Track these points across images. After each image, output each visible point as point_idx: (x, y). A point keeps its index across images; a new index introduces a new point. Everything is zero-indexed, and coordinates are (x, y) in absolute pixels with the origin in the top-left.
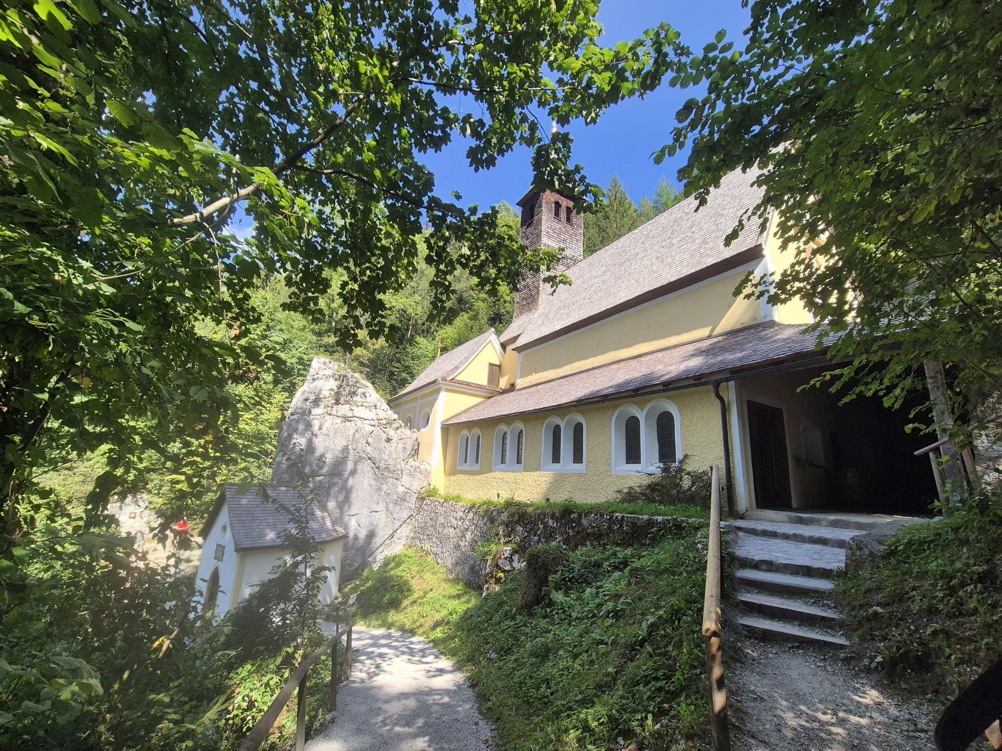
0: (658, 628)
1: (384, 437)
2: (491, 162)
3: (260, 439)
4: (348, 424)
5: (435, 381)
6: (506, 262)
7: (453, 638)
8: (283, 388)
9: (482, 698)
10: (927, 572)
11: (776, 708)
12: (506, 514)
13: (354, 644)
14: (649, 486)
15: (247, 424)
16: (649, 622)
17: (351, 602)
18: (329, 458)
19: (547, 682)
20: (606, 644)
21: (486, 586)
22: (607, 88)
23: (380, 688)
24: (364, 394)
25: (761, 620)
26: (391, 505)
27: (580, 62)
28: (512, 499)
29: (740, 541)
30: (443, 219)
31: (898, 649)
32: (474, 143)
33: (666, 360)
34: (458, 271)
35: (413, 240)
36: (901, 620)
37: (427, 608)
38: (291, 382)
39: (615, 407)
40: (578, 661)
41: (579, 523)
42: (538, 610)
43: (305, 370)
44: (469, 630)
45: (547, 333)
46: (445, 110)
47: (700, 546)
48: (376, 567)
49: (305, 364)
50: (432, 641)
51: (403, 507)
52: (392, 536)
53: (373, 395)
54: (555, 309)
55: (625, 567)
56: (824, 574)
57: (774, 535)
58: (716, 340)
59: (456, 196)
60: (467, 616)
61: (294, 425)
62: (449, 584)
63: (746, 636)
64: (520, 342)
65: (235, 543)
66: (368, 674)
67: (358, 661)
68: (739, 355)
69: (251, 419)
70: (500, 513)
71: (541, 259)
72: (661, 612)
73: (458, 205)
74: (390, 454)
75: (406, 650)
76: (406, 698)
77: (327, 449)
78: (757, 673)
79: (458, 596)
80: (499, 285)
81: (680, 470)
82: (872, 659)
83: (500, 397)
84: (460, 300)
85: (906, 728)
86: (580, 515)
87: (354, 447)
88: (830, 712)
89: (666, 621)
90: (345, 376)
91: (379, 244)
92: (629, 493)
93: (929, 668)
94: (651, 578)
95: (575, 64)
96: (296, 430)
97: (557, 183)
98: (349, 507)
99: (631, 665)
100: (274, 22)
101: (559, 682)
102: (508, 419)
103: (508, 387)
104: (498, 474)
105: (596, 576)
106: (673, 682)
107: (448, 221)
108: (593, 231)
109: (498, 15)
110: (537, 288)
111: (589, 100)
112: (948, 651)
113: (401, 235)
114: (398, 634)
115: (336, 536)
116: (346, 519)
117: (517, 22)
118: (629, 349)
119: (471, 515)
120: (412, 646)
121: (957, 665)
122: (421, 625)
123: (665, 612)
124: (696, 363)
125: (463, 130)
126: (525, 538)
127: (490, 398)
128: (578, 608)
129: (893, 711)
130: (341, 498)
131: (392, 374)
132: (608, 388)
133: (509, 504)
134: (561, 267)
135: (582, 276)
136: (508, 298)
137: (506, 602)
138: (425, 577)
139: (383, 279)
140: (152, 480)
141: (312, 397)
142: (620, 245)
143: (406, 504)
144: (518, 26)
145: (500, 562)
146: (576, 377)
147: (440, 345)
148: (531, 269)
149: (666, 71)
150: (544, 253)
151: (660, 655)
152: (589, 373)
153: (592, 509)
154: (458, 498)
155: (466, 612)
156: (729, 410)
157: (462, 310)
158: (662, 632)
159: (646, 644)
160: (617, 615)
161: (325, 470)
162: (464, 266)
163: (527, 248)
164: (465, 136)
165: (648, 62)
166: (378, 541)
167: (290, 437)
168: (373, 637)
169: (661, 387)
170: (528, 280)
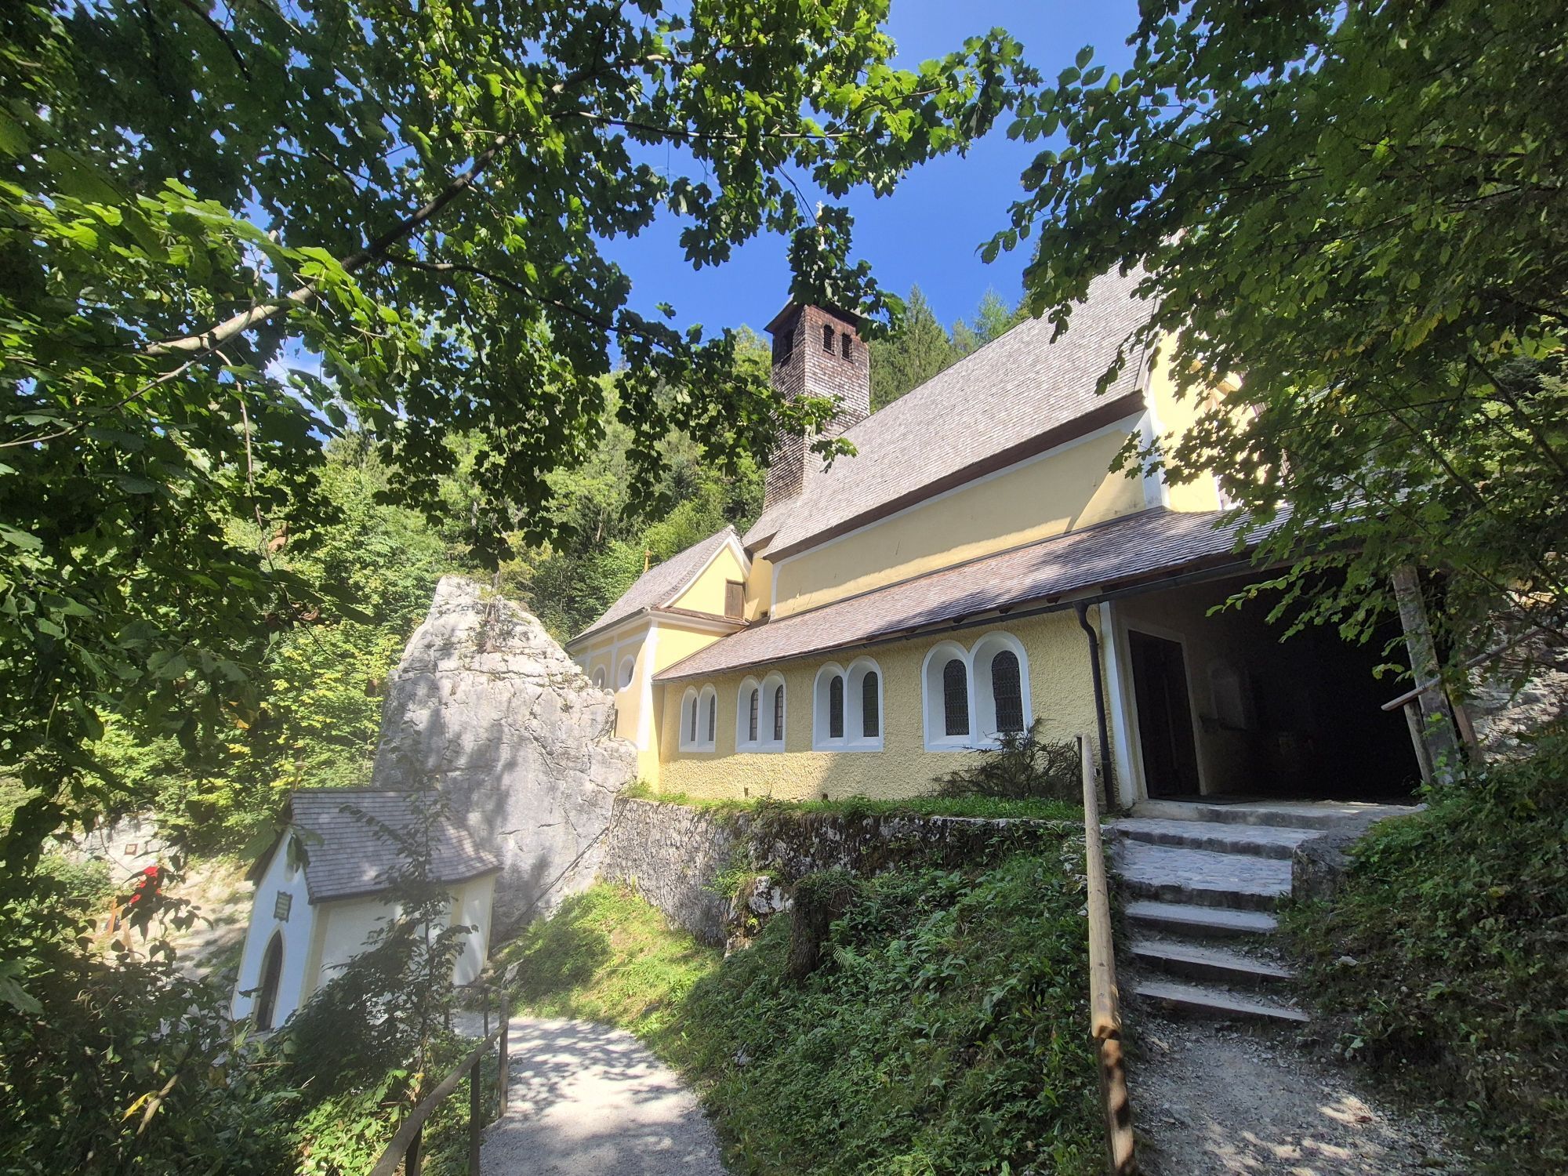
0: (1009, 1008)
1: (560, 702)
2: (720, 254)
3: (353, 712)
4: (500, 683)
5: (640, 611)
6: (749, 419)
7: (677, 1031)
8: (392, 627)
9: (728, 1136)
10: (1418, 897)
11: (1205, 1139)
12: (759, 822)
13: (512, 1049)
14: (983, 770)
15: (330, 689)
16: (995, 999)
17: (508, 976)
18: (469, 743)
19: (833, 1104)
20: (927, 1036)
21: (730, 941)
22: (907, 136)
23: (554, 1129)
24: (525, 634)
25: (1170, 986)
26: (572, 814)
27: (862, 92)
28: (769, 797)
29: (1128, 855)
30: (645, 348)
31: (1386, 1026)
32: (693, 223)
33: (1003, 571)
34: (674, 434)
35: (596, 385)
36: (1386, 977)
37: (635, 981)
38: (404, 617)
39: (929, 645)
40: (882, 1066)
41: (876, 834)
42: (814, 978)
43: (427, 597)
44: (703, 1017)
45: (817, 531)
46: (644, 170)
47: (1068, 866)
48: (549, 917)
49: (427, 588)
50: (644, 1036)
51: (592, 816)
52: (576, 864)
53: (539, 634)
54: (829, 492)
55: (952, 903)
56: (1260, 904)
57: (1178, 842)
58: (1077, 538)
59: (665, 311)
60: (700, 992)
61: (408, 687)
62: (669, 940)
63: (1149, 1014)
64: (776, 546)
65: (309, 889)
66: (536, 1103)
67: (519, 1081)
68: (1116, 561)
69: (336, 680)
70: (749, 820)
71: (807, 414)
72: (1013, 981)
73: (670, 325)
74: (570, 731)
75: (600, 1055)
76: (599, 1146)
77: (464, 727)
78: (1171, 1077)
79: (686, 959)
80: (739, 456)
81: (1030, 743)
82: (1346, 1044)
83: (744, 635)
84: (679, 481)
85: (1409, 1161)
86: (877, 821)
87: (510, 721)
88: (1289, 1139)
89: (1022, 995)
90: (493, 606)
91: (539, 392)
92: (952, 782)
93: (1436, 1056)
94: (994, 922)
95: (855, 94)
96: (412, 696)
97: (829, 291)
98: (505, 819)
99: (969, 1073)
100: (356, 24)
101: (853, 1105)
102: (758, 669)
103: (758, 617)
104: (744, 758)
105: (905, 918)
106: (1039, 1103)
107: (654, 353)
108: (883, 373)
109: (728, 17)
110: (800, 461)
111: (878, 156)
112: (1464, 1027)
113: (575, 376)
114: (587, 1027)
115: (483, 868)
116: (499, 839)
117: (759, 31)
118: (945, 554)
119: (703, 825)
120: (611, 1047)
121: (1479, 1050)
122: (626, 1011)
123: (1020, 981)
124: (1049, 574)
125: (674, 205)
126: (791, 860)
127: (729, 635)
128: (878, 974)
129: (1388, 1132)
130: (490, 806)
131: (572, 599)
132: (914, 617)
133: (764, 806)
134: (836, 427)
135: (870, 441)
136: (755, 477)
137: (763, 967)
138: (631, 930)
139: (547, 448)
140: (166, 788)
141: (439, 642)
142: (927, 392)
143: (598, 810)
144: (761, 37)
145: (751, 901)
146: (865, 600)
147: (648, 552)
148: (791, 430)
149: (1001, 108)
150: (812, 405)
151: (1014, 1054)
152: (884, 593)
153: (896, 809)
154: (681, 799)
155: (698, 987)
156: (1102, 648)
157: (683, 497)
158: (1017, 1015)
159: (992, 1036)
160: (942, 984)
161: (462, 761)
162: (682, 426)
163: (783, 396)
164: (677, 213)
165: (971, 92)
166: (553, 873)
167: (402, 708)
168: (545, 1034)
169: (997, 614)
170: (785, 448)
